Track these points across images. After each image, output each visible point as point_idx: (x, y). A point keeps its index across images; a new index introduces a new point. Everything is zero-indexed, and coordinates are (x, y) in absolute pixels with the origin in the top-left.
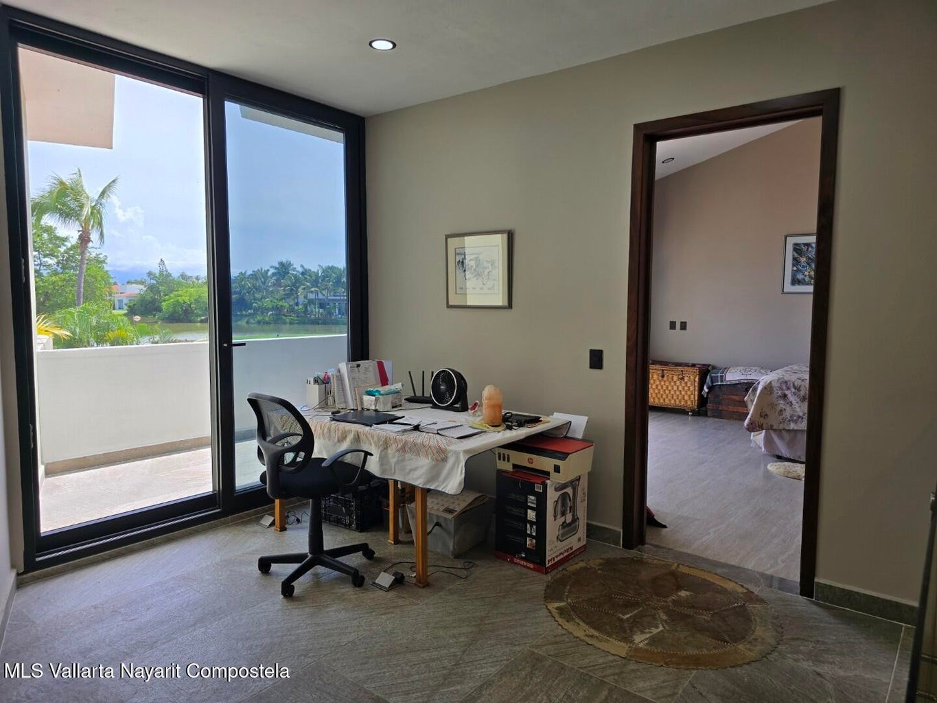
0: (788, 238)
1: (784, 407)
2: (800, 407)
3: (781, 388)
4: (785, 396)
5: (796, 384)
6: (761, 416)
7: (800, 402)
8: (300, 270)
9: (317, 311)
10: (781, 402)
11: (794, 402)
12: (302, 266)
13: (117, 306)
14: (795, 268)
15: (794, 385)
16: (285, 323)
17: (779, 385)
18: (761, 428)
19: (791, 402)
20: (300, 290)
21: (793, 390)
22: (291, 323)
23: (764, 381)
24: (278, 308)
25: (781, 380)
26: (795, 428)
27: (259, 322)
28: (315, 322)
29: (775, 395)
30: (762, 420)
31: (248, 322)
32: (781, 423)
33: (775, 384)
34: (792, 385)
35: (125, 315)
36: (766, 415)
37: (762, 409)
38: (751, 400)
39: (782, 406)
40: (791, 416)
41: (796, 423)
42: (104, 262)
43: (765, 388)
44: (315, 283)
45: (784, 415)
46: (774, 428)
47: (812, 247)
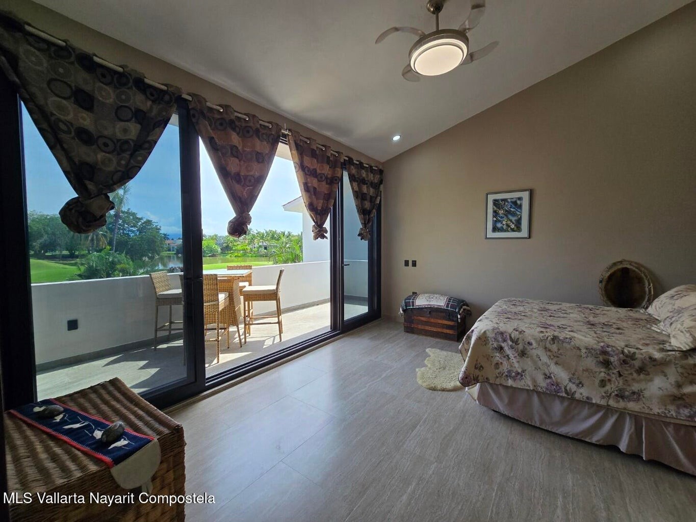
0: (488, 196)
1: (500, 361)
2: (518, 362)
3: (495, 339)
4: (501, 349)
5: (513, 336)
6: (476, 368)
7: (518, 357)
8: (256, 232)
9: (263, 251)
10: (498, 354)
11: (511, 356)
12: (257, 230)
13: (172, 250)
14: (495, 219)
15: (511, 337)
16: (248, 257)
17: (494, 335)
18: (476, 380)
19: (508, 356)
20: (256, 241)
21: (510, 343)
22: (251, 256)
23: (478, 329)
24: (245, 250)
25: (496, 331)
26: (514, 386)
27: (236, 256)
28: (262, 256)
29: (490, 346)
30: (477, 372)
31: (230, 256)
32: (497, 377)
33: (491, 335)
34: (508, 337)
35: (175, 254)
36: (481, 366)
37: (477, 361)
38: (466, 350)
39: (498, 358)
40: (509, 372)
41: (515, 380)
42: (159, 229)
43: (479, 339)
44: (262, 238)
45: (500, 369)
46: (491, 382)
47: (508, 202)
